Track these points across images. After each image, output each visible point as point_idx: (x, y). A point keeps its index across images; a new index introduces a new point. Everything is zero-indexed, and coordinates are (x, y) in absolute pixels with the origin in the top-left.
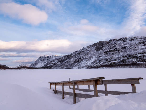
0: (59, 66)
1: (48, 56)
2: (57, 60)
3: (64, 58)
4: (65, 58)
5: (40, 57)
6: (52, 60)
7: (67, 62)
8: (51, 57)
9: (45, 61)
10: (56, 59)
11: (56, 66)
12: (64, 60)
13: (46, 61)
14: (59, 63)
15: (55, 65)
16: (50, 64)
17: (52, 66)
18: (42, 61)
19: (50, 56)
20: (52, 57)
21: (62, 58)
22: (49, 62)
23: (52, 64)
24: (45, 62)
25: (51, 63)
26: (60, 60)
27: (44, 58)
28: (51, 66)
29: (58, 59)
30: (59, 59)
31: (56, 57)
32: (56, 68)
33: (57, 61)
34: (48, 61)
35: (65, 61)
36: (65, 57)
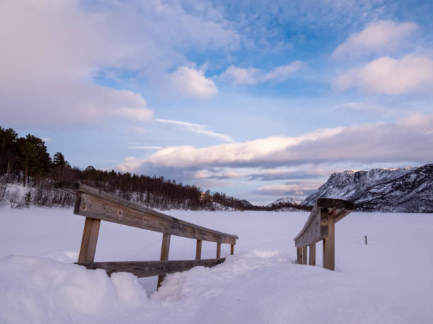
0: (399, 204)
1: (358, 172)
2: (388, 185)
3: (414, 176)
4: (418, 177)
5: (333, 176)
6: (372, 184)
7: (426, 188)
8: (368, 173)
9: (347, 187)
10: (385, 179)
11: (387, 203)
12: (414, 182)
13: (351, 188)
14: (398, 193)
15: (382, 198)
16: (364, 195)
17: (373, 204)
18: (338, 186)
19: (365, 173)
20: (372, 173)
21: (407, 176)
22: (363, 189)
23: (373, 196)
24: (348, 191)
25: (370, 193)
26: (401, 183)
27: (344, 178)
28: (368, 203)
29: (392, 178)
30: (396, 180)
31: (385, 175)
32: (387, 211)
33: (389, 187)
34: (357, 188)
35: (419, 185)
36: (417, 171)
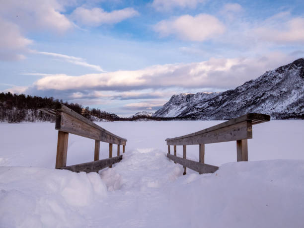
0: (212, 115)
1: (189, 95)
2: (207, 103)
3: (221, 97)
4: (223, 98)
5: (173, 97)
6: (197, 102)
7: (227, 105)
8: (195, 96)
9: (182, 104)
10: (204, 99)
11: (205, 115)
12: (221, 101)
13: (184, 105)
14: (212, 108)
15: (202, 111)
16: (192, 109)
17: (197, 115)
18: (176, 104)
19: (193, 95)
20: (197, 95)
21: (217, 97)
22: (191, 105)
23: (197, 110)
24: (182, 107)
25: (195, 108)
26: (214, 101)
27: (180, 98)
28: (194, 114)
29: (209, 99)
30: (211, 100)
31: (204, 97)
32: (205, 119)
33: (206, 104)
34: (188, 105)
35: (223, 103)
36: (223, 94)
